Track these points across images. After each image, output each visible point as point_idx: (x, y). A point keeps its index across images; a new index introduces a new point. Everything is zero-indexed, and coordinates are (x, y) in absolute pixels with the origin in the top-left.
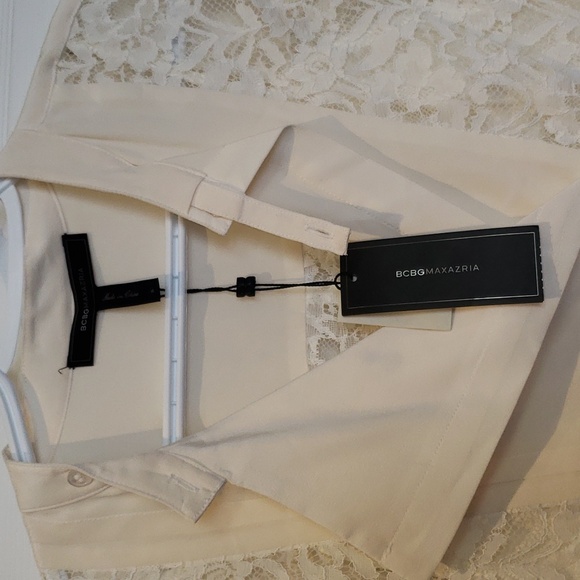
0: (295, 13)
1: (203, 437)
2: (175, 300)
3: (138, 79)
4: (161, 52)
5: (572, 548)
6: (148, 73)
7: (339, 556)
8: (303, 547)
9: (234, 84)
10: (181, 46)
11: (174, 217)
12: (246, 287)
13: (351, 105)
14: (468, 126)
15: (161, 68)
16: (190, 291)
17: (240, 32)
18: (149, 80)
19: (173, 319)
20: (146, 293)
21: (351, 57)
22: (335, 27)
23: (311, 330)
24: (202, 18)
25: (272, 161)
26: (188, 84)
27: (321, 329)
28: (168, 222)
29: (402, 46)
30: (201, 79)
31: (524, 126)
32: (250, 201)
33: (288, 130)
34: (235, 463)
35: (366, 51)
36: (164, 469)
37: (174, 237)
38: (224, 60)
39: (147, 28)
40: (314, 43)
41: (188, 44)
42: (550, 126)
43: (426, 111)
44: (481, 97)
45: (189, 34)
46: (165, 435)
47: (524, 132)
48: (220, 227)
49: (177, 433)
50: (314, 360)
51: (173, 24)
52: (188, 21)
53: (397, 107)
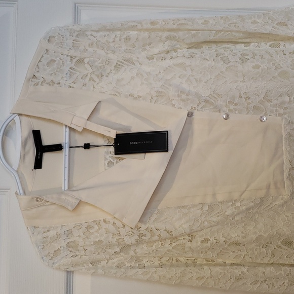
0: (102, 67)
1: (74, 189)
2: (66, 150)
3: (56, 85)
4: (63, 77)
5: (175, 219)
6: (59, 83)
7: (112, 221)
8: (102, 219)
9: (84, 87)
10: (68, 75)
11: (66, 126)
12: (87, 146)
13: (118, 95)
14: (151, 102)
15: (62, 82)
16: (70, 147)
17: (86, 72)
18: (59, 85)
19: (65, 155)
20: (58, 148)
21: (118, 80)
22: (114, 72)
23: (106, 159)
24: (74, 67)
25: (95, 110)
26: (70, 87)
27: (109, 158)
28: (64, 127)
29: (133, 78)
30: (75, 85)
31: (166, 102)
32: (89, 122)
33: (99, 102)
34: (83, 196)
35: (123, 79)
36: (63, 197)
37: (66, 131)
38: (81, 80)
39: (58, 70)
40: (107, 76)
41: (70, 75)
42: (173, 102)
43: (139, 97)
44: (154, 94)
45: (71, 72)
46: (63, 188)
47: (166, 104)
48: (80, 129)
49: (67, 188)
50: (107, 168)
51: (66, 69)
52: (70, 68)
53: (131, 95)
